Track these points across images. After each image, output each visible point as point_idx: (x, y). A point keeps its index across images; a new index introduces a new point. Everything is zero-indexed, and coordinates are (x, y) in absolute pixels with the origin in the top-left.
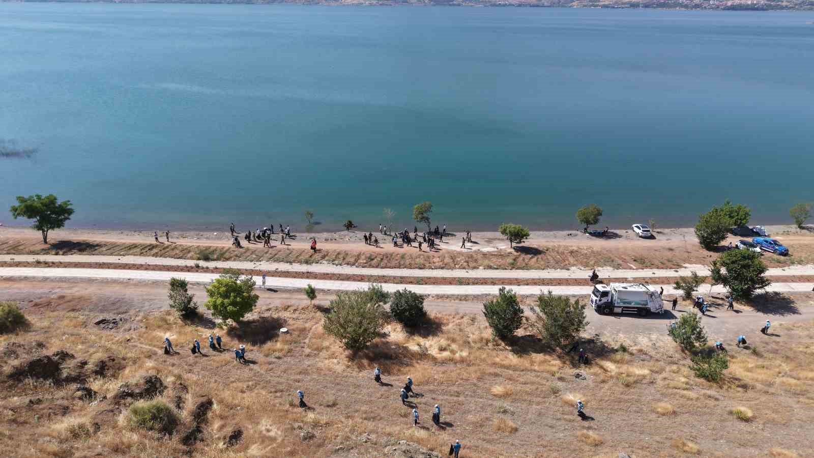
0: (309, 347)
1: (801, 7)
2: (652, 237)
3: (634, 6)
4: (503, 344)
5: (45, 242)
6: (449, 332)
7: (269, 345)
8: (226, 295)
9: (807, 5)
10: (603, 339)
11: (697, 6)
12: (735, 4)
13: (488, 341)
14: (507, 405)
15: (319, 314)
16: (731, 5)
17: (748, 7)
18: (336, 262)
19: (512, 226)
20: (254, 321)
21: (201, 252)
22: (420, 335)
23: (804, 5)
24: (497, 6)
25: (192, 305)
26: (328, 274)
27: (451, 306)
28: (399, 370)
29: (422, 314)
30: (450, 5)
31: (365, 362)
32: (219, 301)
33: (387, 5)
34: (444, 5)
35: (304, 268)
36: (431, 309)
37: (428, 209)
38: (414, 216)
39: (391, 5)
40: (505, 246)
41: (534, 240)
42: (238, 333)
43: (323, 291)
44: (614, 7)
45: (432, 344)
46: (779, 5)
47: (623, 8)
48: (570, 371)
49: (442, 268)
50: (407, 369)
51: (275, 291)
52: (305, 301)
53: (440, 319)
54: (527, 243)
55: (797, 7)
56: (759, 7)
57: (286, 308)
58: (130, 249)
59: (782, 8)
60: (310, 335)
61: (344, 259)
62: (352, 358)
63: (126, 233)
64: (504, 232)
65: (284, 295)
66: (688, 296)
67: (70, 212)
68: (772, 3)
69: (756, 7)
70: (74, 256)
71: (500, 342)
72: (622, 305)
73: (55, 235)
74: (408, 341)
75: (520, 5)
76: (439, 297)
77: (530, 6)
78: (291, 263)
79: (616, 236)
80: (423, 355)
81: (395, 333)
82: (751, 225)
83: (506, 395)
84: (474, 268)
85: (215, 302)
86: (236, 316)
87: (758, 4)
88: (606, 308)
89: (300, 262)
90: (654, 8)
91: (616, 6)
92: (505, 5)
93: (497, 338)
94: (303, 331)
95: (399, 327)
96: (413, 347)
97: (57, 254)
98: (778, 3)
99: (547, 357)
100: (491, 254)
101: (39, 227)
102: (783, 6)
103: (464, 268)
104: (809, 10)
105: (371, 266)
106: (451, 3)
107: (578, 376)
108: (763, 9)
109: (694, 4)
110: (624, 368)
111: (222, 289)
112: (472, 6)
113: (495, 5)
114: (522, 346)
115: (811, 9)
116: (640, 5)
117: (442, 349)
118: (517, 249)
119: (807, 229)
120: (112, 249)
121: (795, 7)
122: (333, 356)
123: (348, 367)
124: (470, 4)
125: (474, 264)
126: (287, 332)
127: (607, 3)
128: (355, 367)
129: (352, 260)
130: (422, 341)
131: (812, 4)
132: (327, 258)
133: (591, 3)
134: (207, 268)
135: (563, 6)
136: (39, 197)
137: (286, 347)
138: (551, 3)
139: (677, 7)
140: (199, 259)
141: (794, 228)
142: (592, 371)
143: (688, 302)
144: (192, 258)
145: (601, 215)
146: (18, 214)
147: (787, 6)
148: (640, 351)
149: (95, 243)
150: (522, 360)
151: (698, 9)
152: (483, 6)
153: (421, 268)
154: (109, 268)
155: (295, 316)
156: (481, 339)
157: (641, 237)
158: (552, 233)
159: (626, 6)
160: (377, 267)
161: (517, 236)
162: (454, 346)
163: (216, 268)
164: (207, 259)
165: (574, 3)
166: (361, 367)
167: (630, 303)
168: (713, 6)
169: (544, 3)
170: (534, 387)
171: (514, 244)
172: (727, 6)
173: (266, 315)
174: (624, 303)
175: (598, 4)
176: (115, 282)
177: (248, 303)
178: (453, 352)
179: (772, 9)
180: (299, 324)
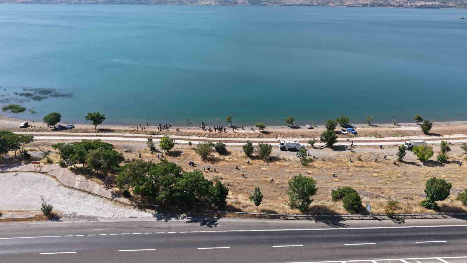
0: (190, 158)
1: (460, 6)
2: (312, 128)
3: (365, 5)
4: (248, 157)
5: (96, 129)
6: (233, 155)
7: (179, 157)
8: (166, 142)
9: (463, 5)
10: (279, 157)
11: (400, 6)
12: (422, 4)
13: (244, 157)
14: (245, 170)
15: (193, 150)
16: (420, 5)
17: (430, 6)
18: (198, 136)
19: (259, 124)
20: (173, 152)
21: (151, 132)
22: (224, 155)
23: (461, 5)
24: (287, 5)
25: (154, 147)
26: (195, 139)
27: (235, 149)
28: (217, 163)
29: (225, 150)
30: (260, 5)
31: (207, 161)
32: (164, 144)
33: (224, 5)
34: (257, 5)
35: (187, 137)
36: (228, 149)
37: (231, 118)
38: (226, 121)
39: (226, 5)
40: (258, 131)
41: (268, 129)
42: (169, 154)
43: (194, 144)
44: (353, 6)
45: (227, 158)
46: (446, 5)
47: (358, 7)
48: (266, 164)
49: (234, 138)
50: (219, 163)
51: (178, 144)
52: (189, 146)
53: (230, 152)
54: (265, 130)
55: (457, 6)
56: (435, 6)
57: (182, 149)
58: (126, 131)
59: (448, 7)
60: (190, 155)
61: (200, 135)
62: (203, 160)
63: (121, 126)
64: (257, 126)
65: (181, 145)
66: (313, 146)
67: (104, 118)
68: (443, 4)
69: (434, 6)
70: (108, 133)
71: (247, 157)
72: (288, 147)
73: (99, 127)
74: (220, 157)
75: (300, 5)
76: (231, 146)
77: (306, 6)
78: (183, 136)
79: (300, 128)
80: (224, 160)
81: (216, 155)
82: (350, 124)
83: (245, 168)
84: (245, 138)
85: (162, 145)
86: (168, 149)
87: (435, 5)
88: (283, 149)
89: (186, 136)
90: (376, 6)
91: (354, 6)
92: (291, 5)
93: (246, 156)
94: (188, 154)
95: (218, 154)
96: (221, 158)
97: (102, 133)
98: (446, 4)
99: (260, 161)
100: (252, 134)
101: (94, 124)
102: (449, 6)
103: (241, 138)
104: (464, 8)
105: (210, 137)
106: (261, 4)
107: (268, 165)
108: (437, 8)
109: (398, 5)
110: (282, 163)
111: (164, 141)
112: (273, 5)
113: (286, 5)
114: (253, 158)
115: (465, 8)
116: (368, 5)
117: (229, 159)
118: (261, 132)
119: (372, 126)
120: (119, 131)
121: (456, 6)
122: (198, 160)
123: (202, 162)
124: (272, 4)
125: (245, 137)
126: (183, 154)
127: (349, 4)
128: (204, 162)
129: (204, 135)
130: (224, 157)
131: (466, 4)
132: (195, 134)
133: (340, 4)
134: (154, 137)
135: (324, 6)
136: (95, 113)
137: (184, 158)
138: (317, 4)
139: (389, 6)
140: (151, 134)
141: (368, 125)
142: (272, 164)
143: (312, 148)
144: (149, 134)
145: (294, 120)
146: (88, 119)
147: (451, 6)
148: (289, 160)
149: (112, 129)
150: (252, 161)
151: (401, 7)
152: (279, 5)
153: (226, 138)
154: (121, 137)
155: (185, 151)
156: (242, 156)
157: (308, 128)
158: (276, 127)
159: (361, 6)
160: (212, 137)
161: (262, 127)
162: (233, 158)
163: (158, 137)
164: (154, 134)
165: (330, 4)
166: (206, 162)
167: (290, 147)
168: (410, 6)
169: (314, 4)
170: (254, 167)
171: (261, 130)
172: (417, 6)
173: (177, 150)
174: (289, 147)
175: (344, 4)
176: (125, 141)
177: (172, 146)
178: (233, 159)
179: (443, 8)
180: (187, 152)
